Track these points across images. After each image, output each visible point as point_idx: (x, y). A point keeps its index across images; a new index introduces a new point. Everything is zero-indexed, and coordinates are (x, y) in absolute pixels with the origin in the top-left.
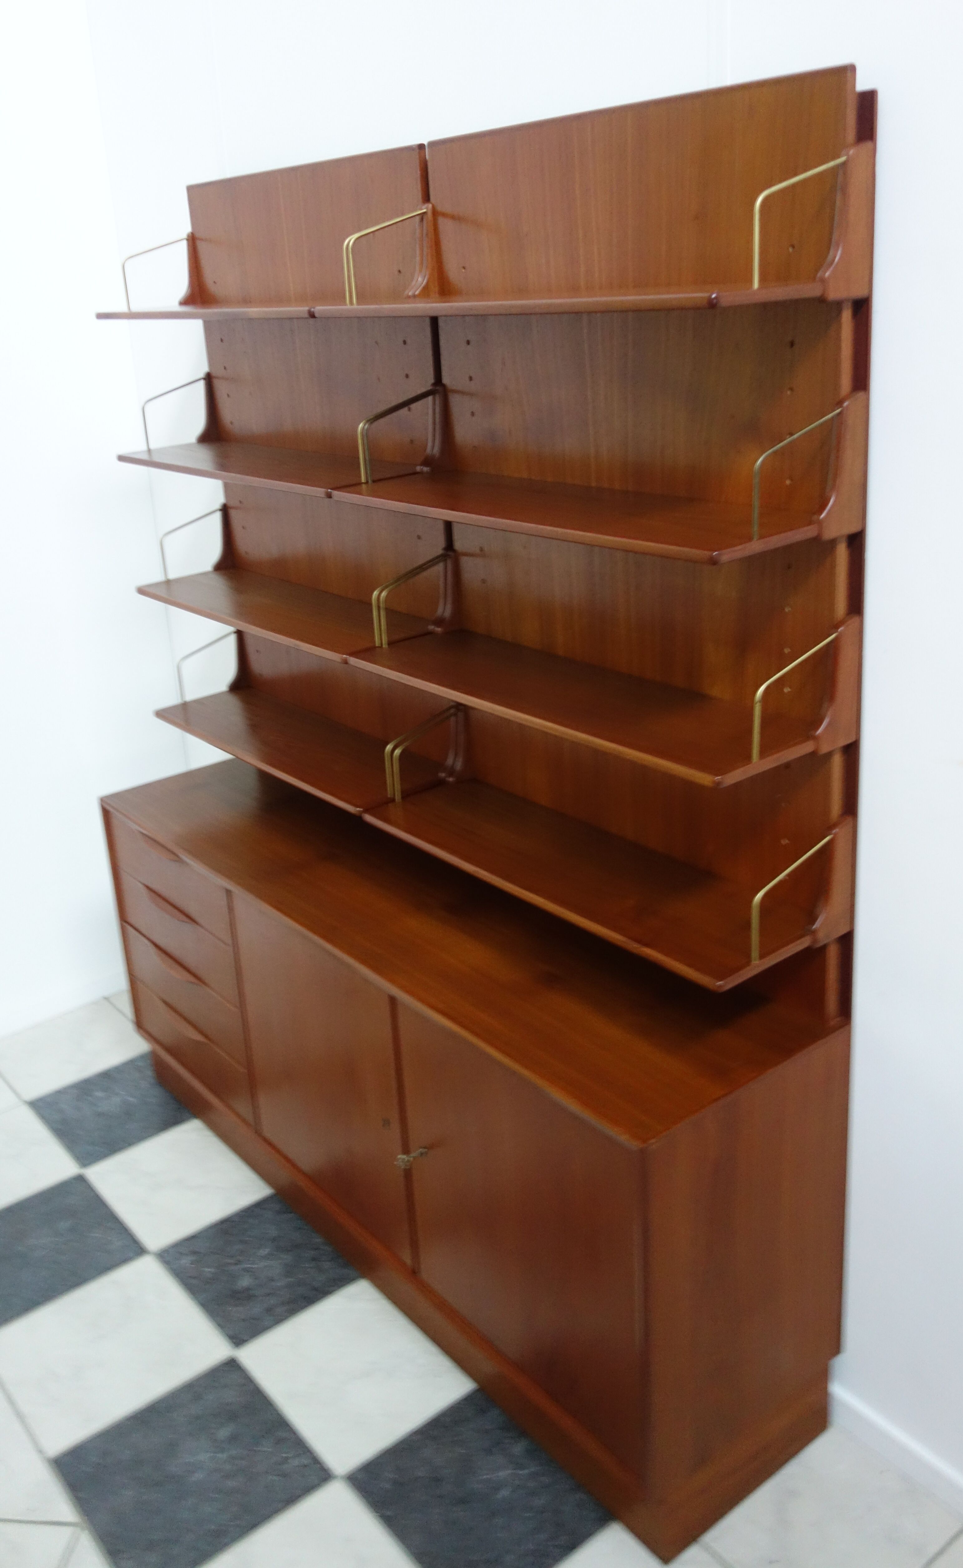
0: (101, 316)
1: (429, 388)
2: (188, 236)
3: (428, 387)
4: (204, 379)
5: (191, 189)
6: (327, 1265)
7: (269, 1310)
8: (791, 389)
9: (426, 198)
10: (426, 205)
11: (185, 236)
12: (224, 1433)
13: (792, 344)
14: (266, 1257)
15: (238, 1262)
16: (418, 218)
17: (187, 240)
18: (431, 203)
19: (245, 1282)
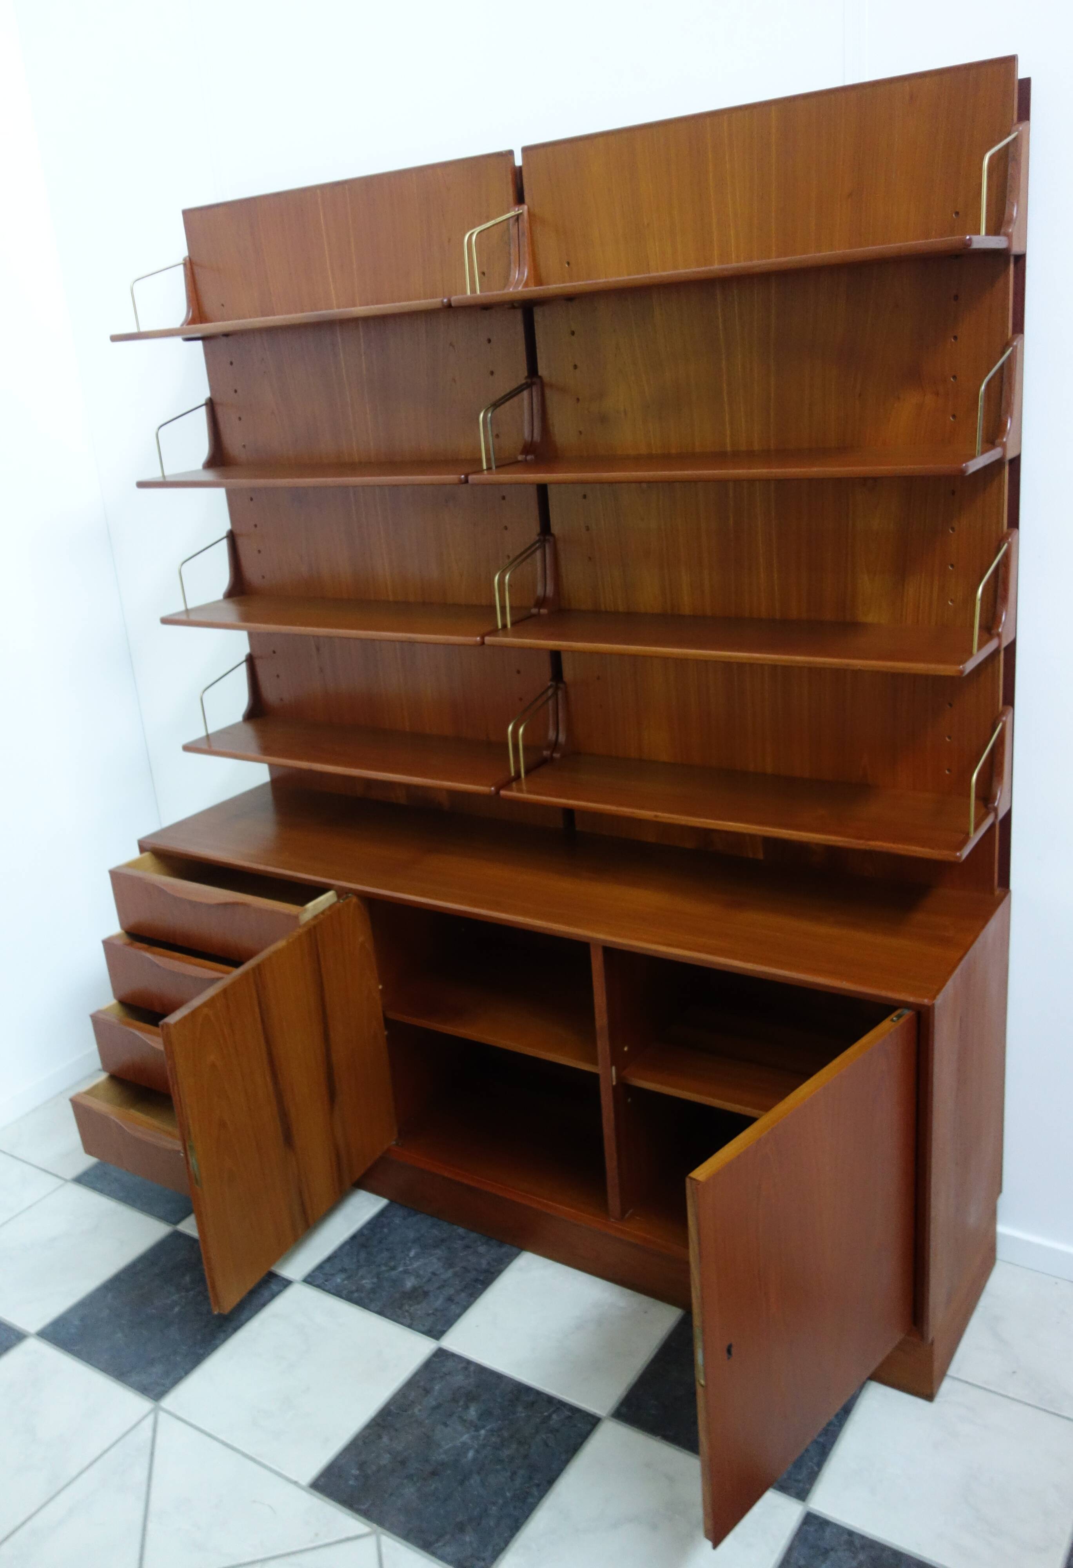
0: (115, 338)
1: (524, 381)
2: (185, 260)
3: (522, 380)
4: (206, 404)
5: (187, 214)
6: (482, 1249)
7: (450, 1299)
8: (955, 338)
9: (520, 199)
10: (521, 207)
11: (181, 261)
12: (472, 1413)
13: (956, 298)
14: (417, 1257)
15: (394, 1268)
16: (511, 221)
17: (185, 264)
18: (526, 205)
19: (410, 1283)
